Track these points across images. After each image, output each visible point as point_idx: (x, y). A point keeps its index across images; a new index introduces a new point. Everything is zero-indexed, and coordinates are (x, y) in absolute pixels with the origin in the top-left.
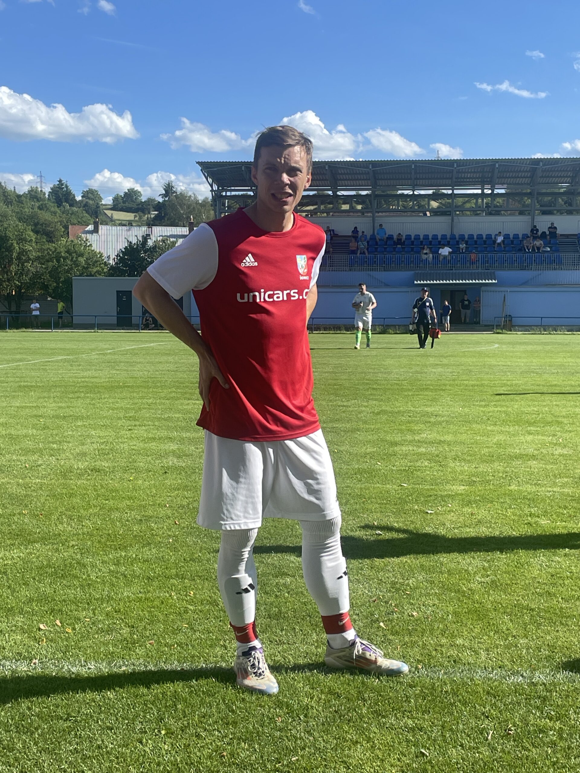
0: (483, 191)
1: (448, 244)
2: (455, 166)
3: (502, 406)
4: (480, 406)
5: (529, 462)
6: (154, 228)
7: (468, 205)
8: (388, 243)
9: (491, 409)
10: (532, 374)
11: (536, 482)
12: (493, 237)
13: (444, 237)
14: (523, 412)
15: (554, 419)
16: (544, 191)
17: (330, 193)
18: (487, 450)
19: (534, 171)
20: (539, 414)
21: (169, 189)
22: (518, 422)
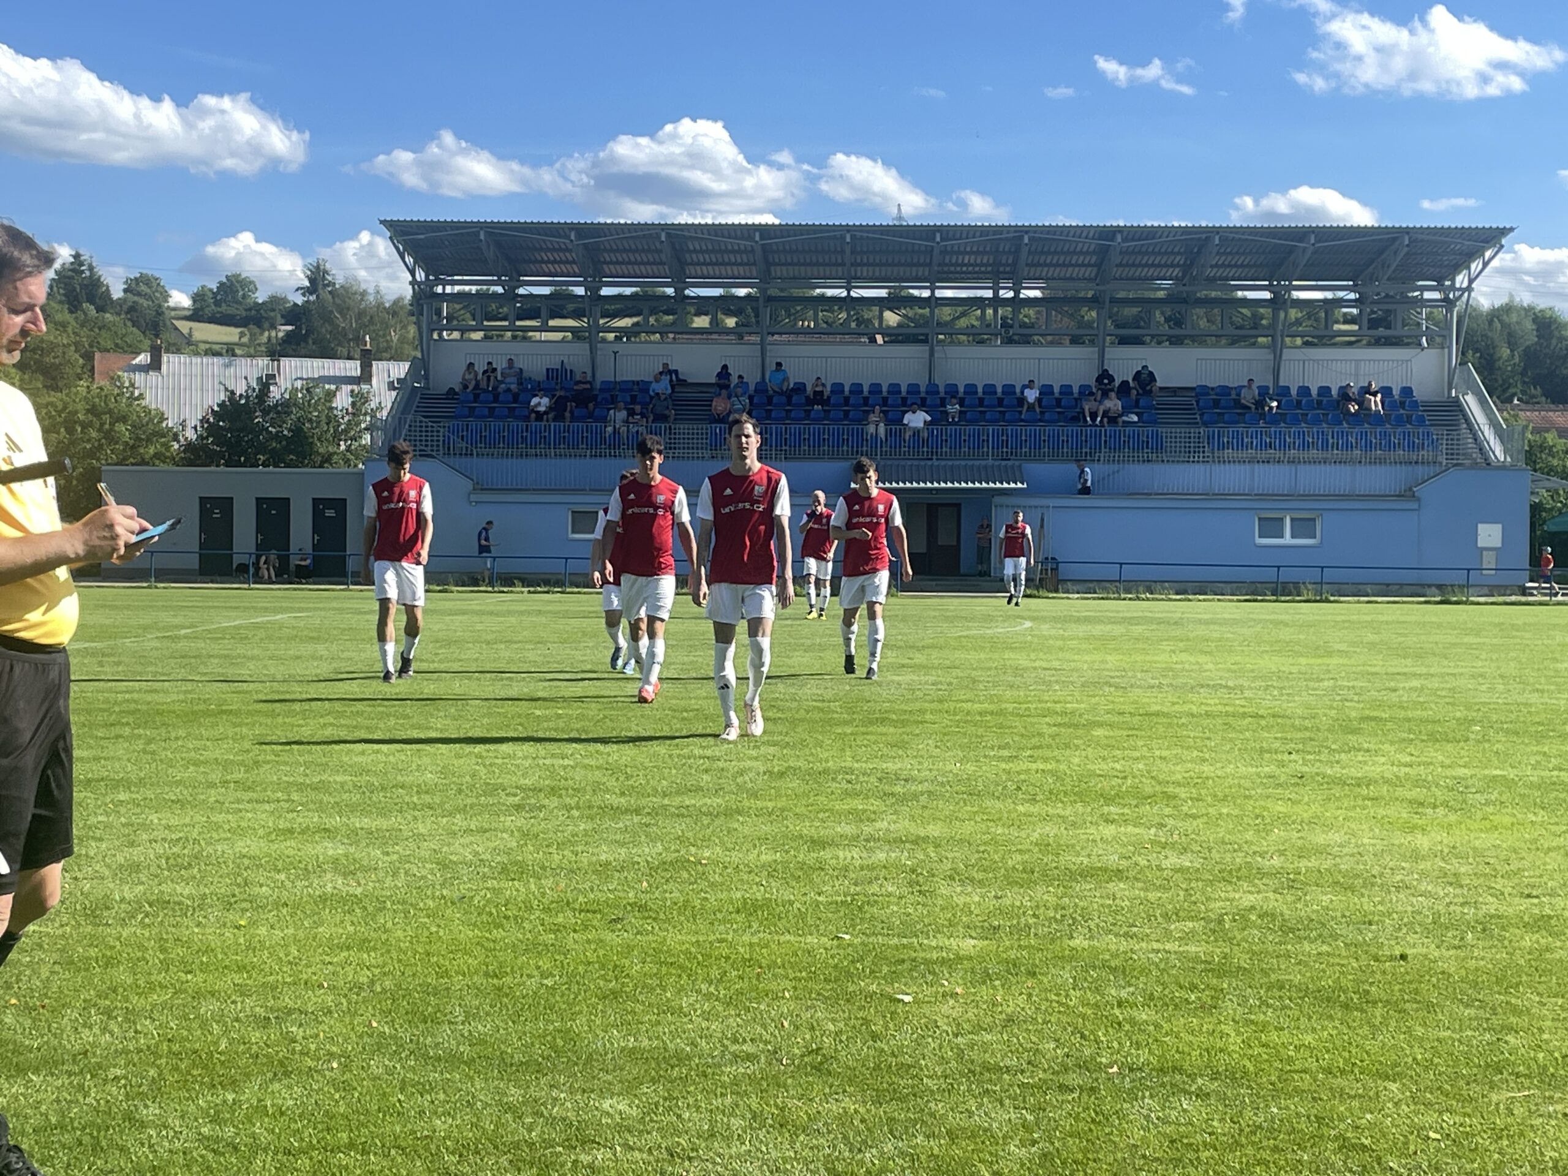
0: (996, 293)
1: (923, 405)
2: (938, 239)
3: (1046, 760)
4: (1001, 759)
5: (1111, 885)
6: (285, 362)
7: (963, 323)
8: (795, 399)
9: (1023, 766)
10: (1107, 689)
11: (1125, 929)
12: (1018, 390)
13: (913, 389)
14: (1092, 774)
15: (1158, 788)
16: (1122, 295)
17: (670, 291)
18: (1019, 858)
19: (1103, 252)
20: (1125, 778)
21: (317, 278)
22: (1081, 796)
